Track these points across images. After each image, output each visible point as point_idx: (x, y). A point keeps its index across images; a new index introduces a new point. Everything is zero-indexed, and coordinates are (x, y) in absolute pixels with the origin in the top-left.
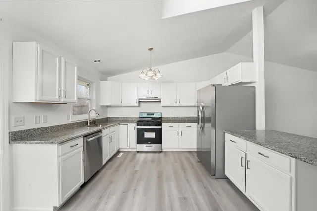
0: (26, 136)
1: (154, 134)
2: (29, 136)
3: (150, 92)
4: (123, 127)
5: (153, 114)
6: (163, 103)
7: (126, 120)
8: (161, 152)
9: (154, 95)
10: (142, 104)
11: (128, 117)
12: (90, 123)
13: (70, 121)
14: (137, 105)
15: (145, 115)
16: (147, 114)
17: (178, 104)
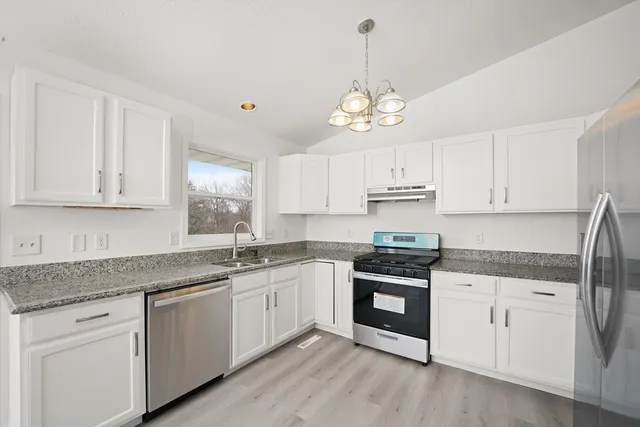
0: (41, 277)
1: (402, 301)
2: (49, 278)
3: (398, 173)
4: (321, 269)
5: (412, 239)
6: (441, 206)
7: (333, 252)
8: (424, 365)
9: (411, 180)
10: (382, 209)
11: (348, 244)
12: (240, 254)
13: (180, 248)
14: (364, 210)
15: (389, 241)
16: (395, 239)
17: (500, 207)
